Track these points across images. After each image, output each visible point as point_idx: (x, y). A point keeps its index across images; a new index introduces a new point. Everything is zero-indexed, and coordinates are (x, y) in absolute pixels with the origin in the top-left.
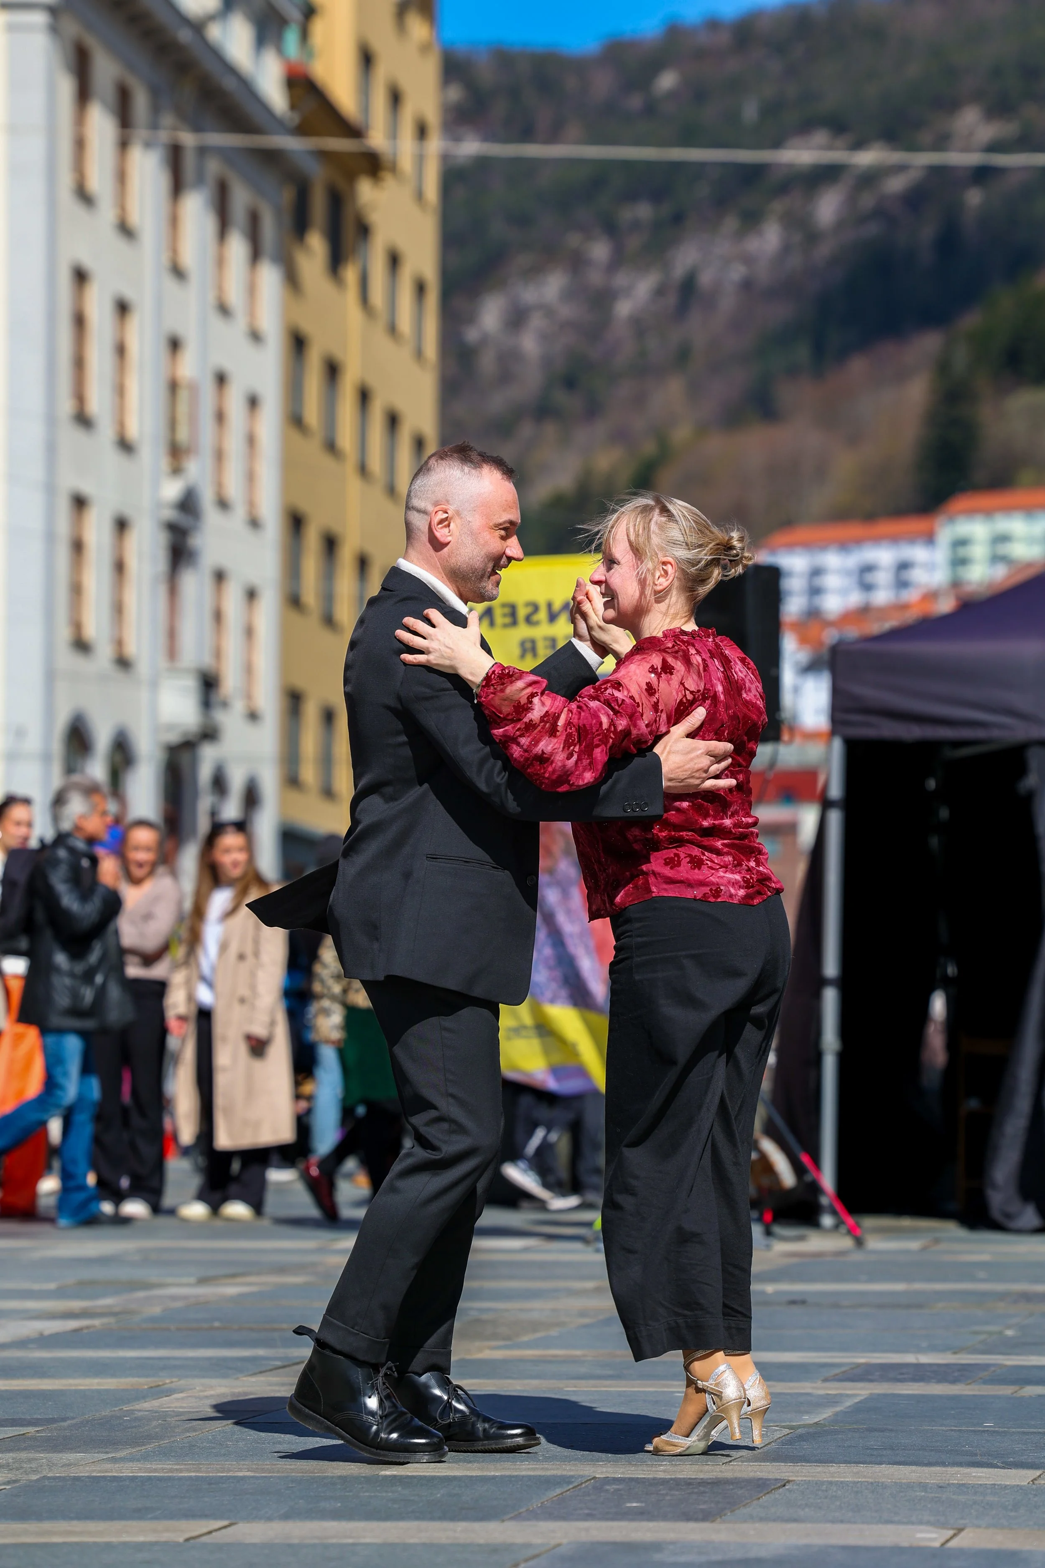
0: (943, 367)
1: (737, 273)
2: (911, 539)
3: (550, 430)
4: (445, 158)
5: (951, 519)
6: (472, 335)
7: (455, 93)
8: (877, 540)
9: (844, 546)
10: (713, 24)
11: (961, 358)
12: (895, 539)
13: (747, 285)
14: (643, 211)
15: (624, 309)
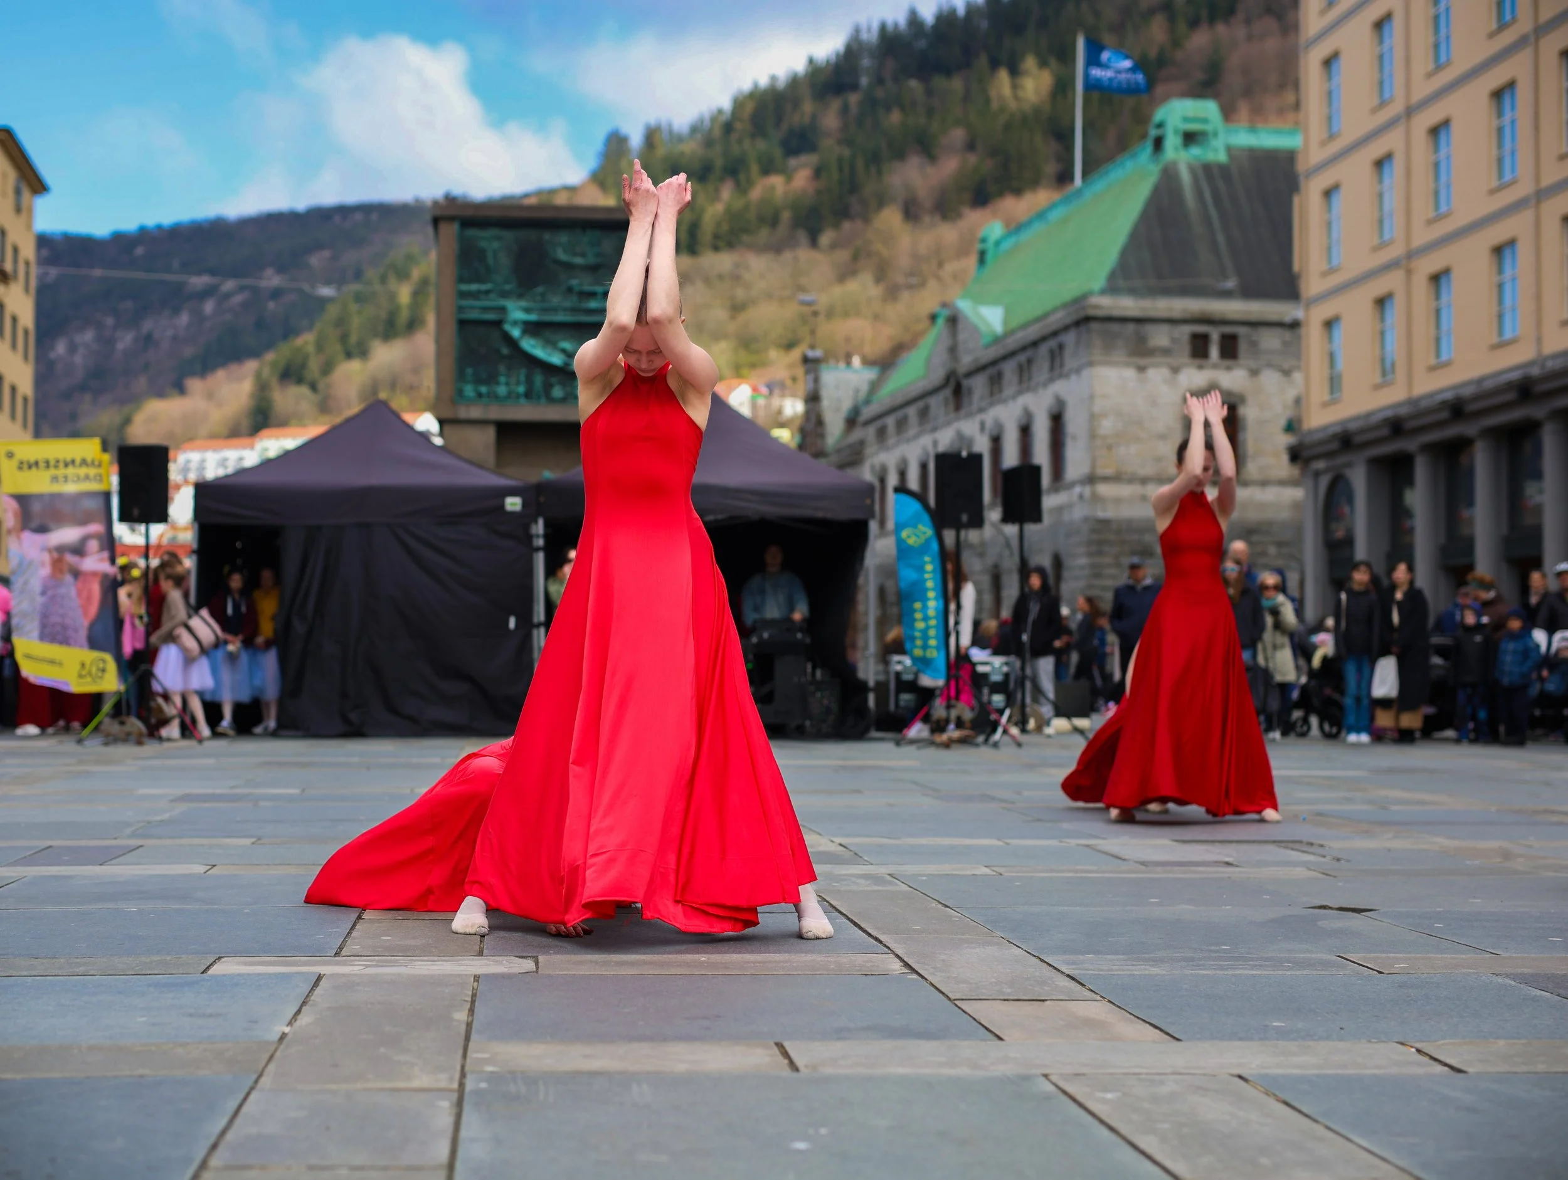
0: (258, 375)
1: (169, 333)
2: (244, 447)
3: (88, 397)
4: (41, 278)
5: (261, 439)
6: (52, 355)
7: (45, 252)
8: (229, 447)
9: (215, 450)
10: (159, 228)
11: (266, 372)
12: (236, 447)
13: (175, 338)
14: (129, 304)
15: (120, 346)
